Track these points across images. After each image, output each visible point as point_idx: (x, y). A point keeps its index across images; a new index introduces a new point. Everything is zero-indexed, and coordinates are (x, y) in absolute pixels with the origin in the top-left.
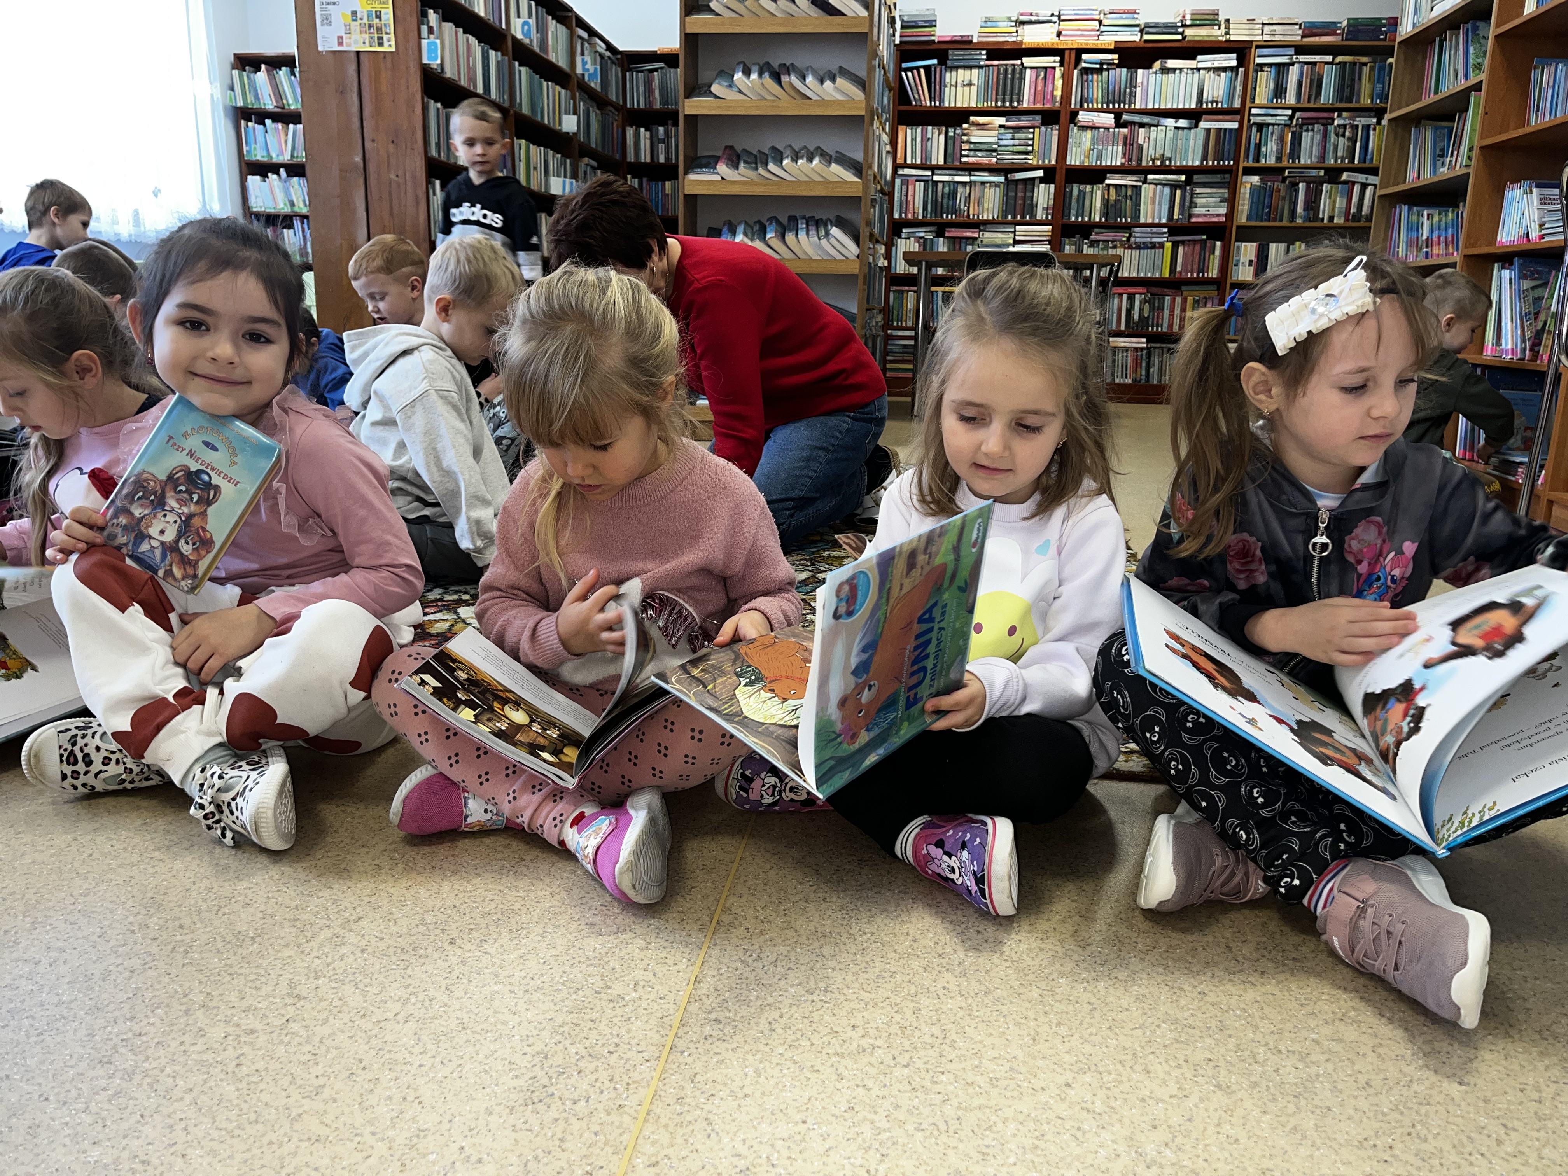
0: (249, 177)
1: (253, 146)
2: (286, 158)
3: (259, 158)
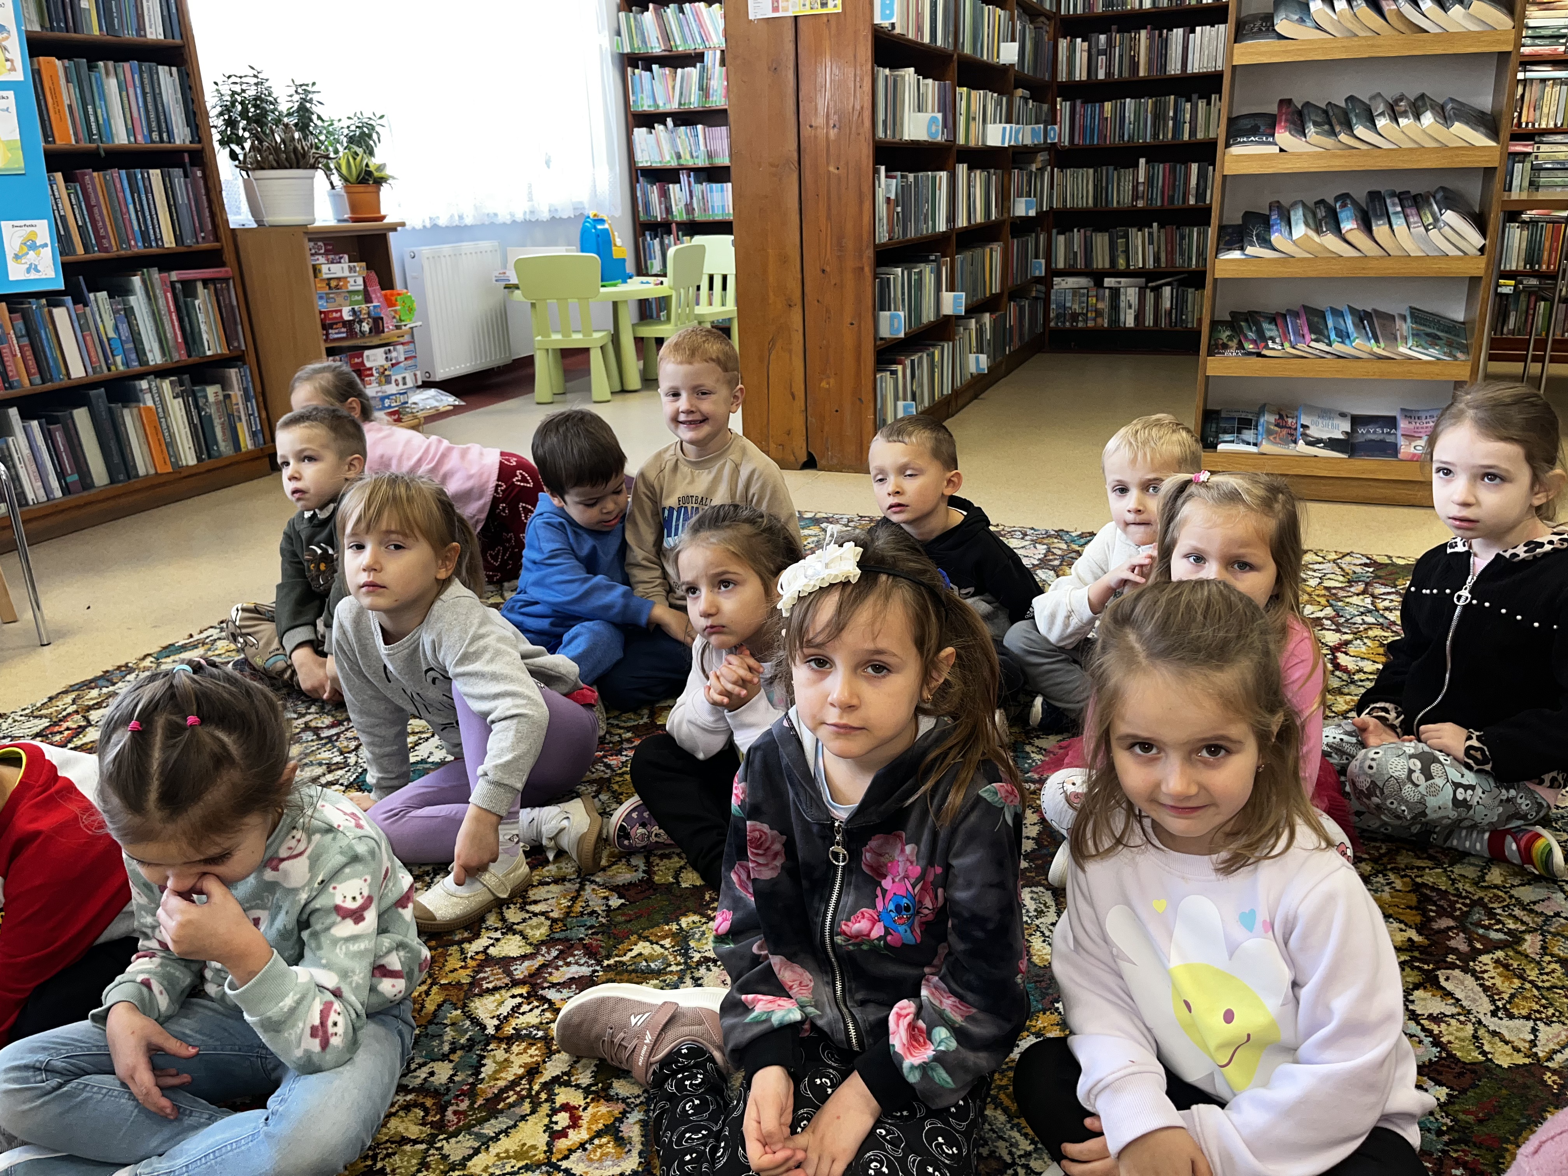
0: (636, 130)
1: (640, 96)
2: (674, 106)
3: (646, 108)
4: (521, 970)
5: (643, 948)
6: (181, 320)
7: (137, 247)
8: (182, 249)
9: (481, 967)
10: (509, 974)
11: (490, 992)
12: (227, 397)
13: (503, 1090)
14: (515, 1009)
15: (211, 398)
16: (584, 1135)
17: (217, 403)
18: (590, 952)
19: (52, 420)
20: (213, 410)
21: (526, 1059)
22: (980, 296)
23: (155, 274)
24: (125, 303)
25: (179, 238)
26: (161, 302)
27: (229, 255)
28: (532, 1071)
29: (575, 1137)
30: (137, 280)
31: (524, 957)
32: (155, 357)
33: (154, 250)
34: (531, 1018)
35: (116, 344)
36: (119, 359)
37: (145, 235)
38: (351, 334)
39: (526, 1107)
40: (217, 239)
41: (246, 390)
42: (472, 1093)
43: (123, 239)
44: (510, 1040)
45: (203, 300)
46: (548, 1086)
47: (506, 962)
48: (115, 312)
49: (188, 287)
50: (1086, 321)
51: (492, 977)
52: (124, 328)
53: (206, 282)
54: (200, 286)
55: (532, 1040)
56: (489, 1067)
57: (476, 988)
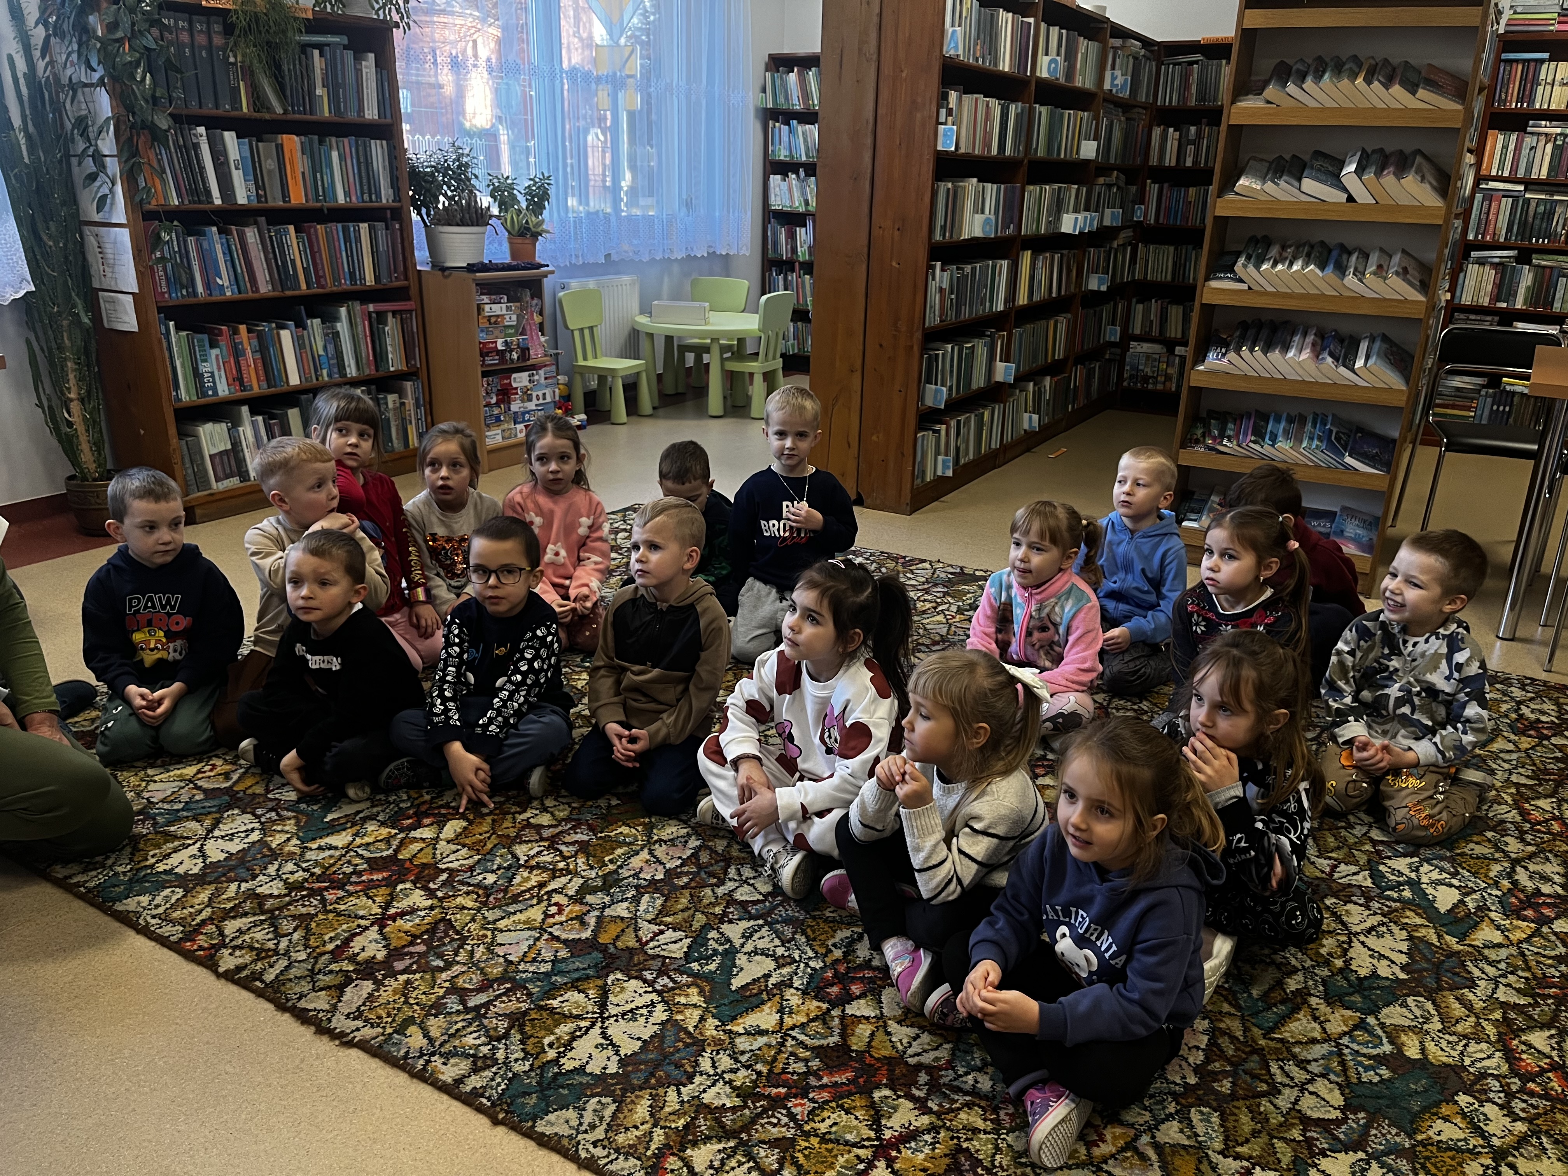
0: (772, 176)
1: (778, 146)
2: (806, 158)
3: (782, 159)
4: (546, 833)
5: (625, 830)
6: (373, 342)
7: (346, 284)
8: (379, 287)
9: (523, 828)
10: (540, 834)
11: (527, 842)
12: (403, 404)
13: (523, 892)
14: (539, 853)
15: (391, 405)
17: (395, 409)
18: (591, 828)
19: (272, 417)
20: (391, 415)
21: (539, 878)
22: (1041, 361)
23: (357, 307)
24: (333, 328)
25: (377, 278)
26: (360, 328)
27: (414, 291)
28: (542, 885)
30: (343, 311)
31: (550, 826)
32: (352, 371)
33: (358, 287)
34: (547, 858)
35: (324, 360)
36: (325, 372)
37: (352, 275)
38: (503, 360)
39: (535, 901)
40: (406, 279)
41: (417, 400)
42: (506, 891)
43: (336, 278)
44: (532, 868)
45: (391, 327)
46: (549, 893)
47: (539, 827)
48: (326, 335)
49: (381, 317)
50: (1155, 383)
51: (528, 834)
52: (331, 348)
53: (394, 313)
54: (390, 315)
55: (544, 869)
56: (518, 879)
57: (518, 839)
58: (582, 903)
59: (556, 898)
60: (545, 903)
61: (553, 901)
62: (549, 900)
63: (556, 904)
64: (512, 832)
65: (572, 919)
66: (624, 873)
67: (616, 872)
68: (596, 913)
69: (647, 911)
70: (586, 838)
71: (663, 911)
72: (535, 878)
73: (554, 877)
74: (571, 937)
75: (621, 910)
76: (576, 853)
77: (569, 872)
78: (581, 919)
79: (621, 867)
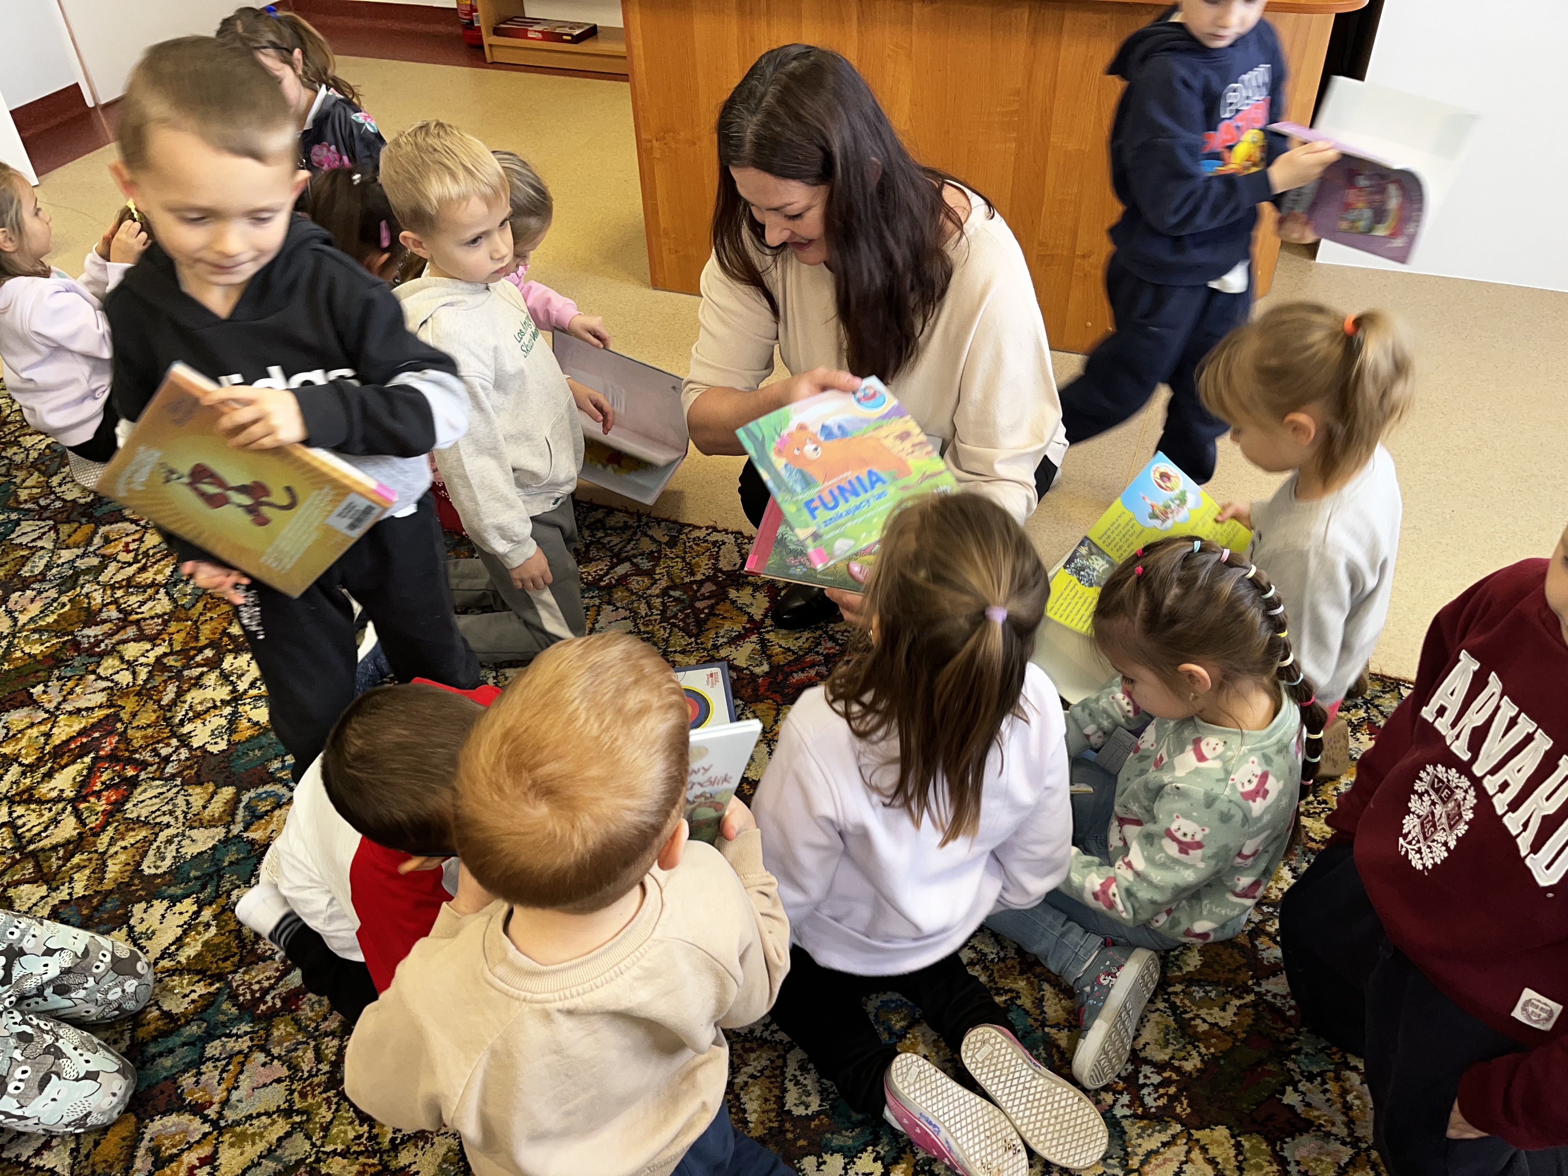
4: (131, 631)
5: (36, 649)
9: (160, 633)
10: (140, 629)
11: (158, 616)
13: (162, 559)
14: (143, 603)
16: (124, 540)
18: (76, 645)
21: (144, 575)
28: (143, 569)
29: (129, 539)
39: (151, 552)
44: (153, 584)
46: (136, 561)
47: (140, 637)
55: (138, 586)
56: (168, 571)
57: (167, 619)
58: (103, 556)
59: (129, 557)
60: (141, 551)
61: (132, 554)
62: (137, 555)
63: (128, 552)
64: (173, 627)
65: (116, 540)
66: (53, 594)
67: (61, 593)
68: (91, 549)
69: (41, 558)
70: (86, 631)
71: (25, 559)
72: (147, 577)
73: (129, 580)
74: (120, 525)
75: (66, 555)
76: (100, 610)
77: (113, 587)
78: (107, 540)
79: (54, 600)
